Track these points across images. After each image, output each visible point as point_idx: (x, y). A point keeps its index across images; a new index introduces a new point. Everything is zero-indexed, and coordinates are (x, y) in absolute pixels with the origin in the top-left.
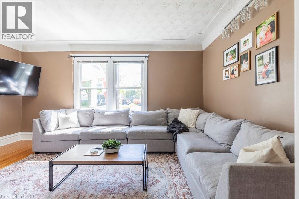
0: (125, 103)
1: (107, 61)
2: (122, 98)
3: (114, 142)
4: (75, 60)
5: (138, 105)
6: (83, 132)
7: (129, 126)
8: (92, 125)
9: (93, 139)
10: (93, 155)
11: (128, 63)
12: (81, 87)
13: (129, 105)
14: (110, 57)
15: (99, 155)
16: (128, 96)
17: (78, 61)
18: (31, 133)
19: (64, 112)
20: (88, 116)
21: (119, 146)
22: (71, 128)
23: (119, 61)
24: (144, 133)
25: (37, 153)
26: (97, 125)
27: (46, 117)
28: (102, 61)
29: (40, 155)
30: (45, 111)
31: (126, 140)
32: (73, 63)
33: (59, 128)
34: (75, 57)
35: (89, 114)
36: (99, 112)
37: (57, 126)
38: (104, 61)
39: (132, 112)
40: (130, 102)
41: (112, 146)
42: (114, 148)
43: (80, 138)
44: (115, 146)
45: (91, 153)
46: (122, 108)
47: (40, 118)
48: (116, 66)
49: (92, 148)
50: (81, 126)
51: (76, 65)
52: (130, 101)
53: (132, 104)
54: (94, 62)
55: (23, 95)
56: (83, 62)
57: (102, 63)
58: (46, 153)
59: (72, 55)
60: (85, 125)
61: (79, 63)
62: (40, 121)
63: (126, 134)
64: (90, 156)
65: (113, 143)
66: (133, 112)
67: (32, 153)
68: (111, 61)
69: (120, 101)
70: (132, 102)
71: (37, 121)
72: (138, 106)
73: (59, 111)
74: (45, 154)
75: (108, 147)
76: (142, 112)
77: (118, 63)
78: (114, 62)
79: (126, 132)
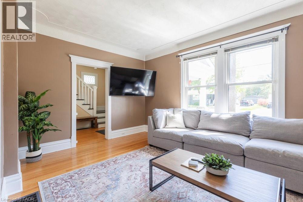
0: (244, 103)
1: (217, 52)
2: (240, 98)
3: (219, 160)
4: (182, 58)
5: (264, 106)
6: (186, 135)
7: (249, 137)
8: (197, 128)
9: (196, 144)
10: (190, 168)
11: (247, 48)
12: (188, 86)
13: (251, 106)
14: (220, 46)
15: (198, 172)
16: (248, 95)
17: (185, 60)
18: (147, 126)
19: (172, 111)
20: (194, 117)
21: (227, 167)
22: (177, 128)
23: (232, 49)
24: (279, 155)
25: (151, 146)
26: (203, 128)
27: (157, 115)
28: (210, 54)
29: (152, 148)
30: (156, 109)
31: (243, 157)
32: (180, 62)
33: (167, 127)
34: (182, 55)
35: (195, 115)
36: (205, 113)
37: (165, 124)
38: (212, 53)
39: (254, 116)
40: (253, 103)
41: (216, 165)
42: (219, 169)
43: (184, 141)
44: (221, 166)
45: (189, 164)
46: (240, 110)
47: (152, 115)
48: (229, 55)
49: (191, 158)
50: (186, 127)
51: (183, 63)
52: (252, 101)
53: (255, 105)
54: (200, 56)
55: (147, 96)
56: (189, 59)
57: (210, 56)
58: (157, 147)
59: (180, 54)
60: (190, 127)
61: (186, 61)
62: (153, 118)
63: (242, 148)
64: (187, 169)
65: (217, 161)
66: (256, 118)
67: (147, 145)
68: (221, 50)
69: (238, 101)
70: (256, 103)
71: (150, 117)
72: (266, 108)
73: (168, 110)
74: (155, 148)
75: (210, 164)
76: (273, 119)
77: (231, 52)
78: (226, 51)
79: (242, 145)
